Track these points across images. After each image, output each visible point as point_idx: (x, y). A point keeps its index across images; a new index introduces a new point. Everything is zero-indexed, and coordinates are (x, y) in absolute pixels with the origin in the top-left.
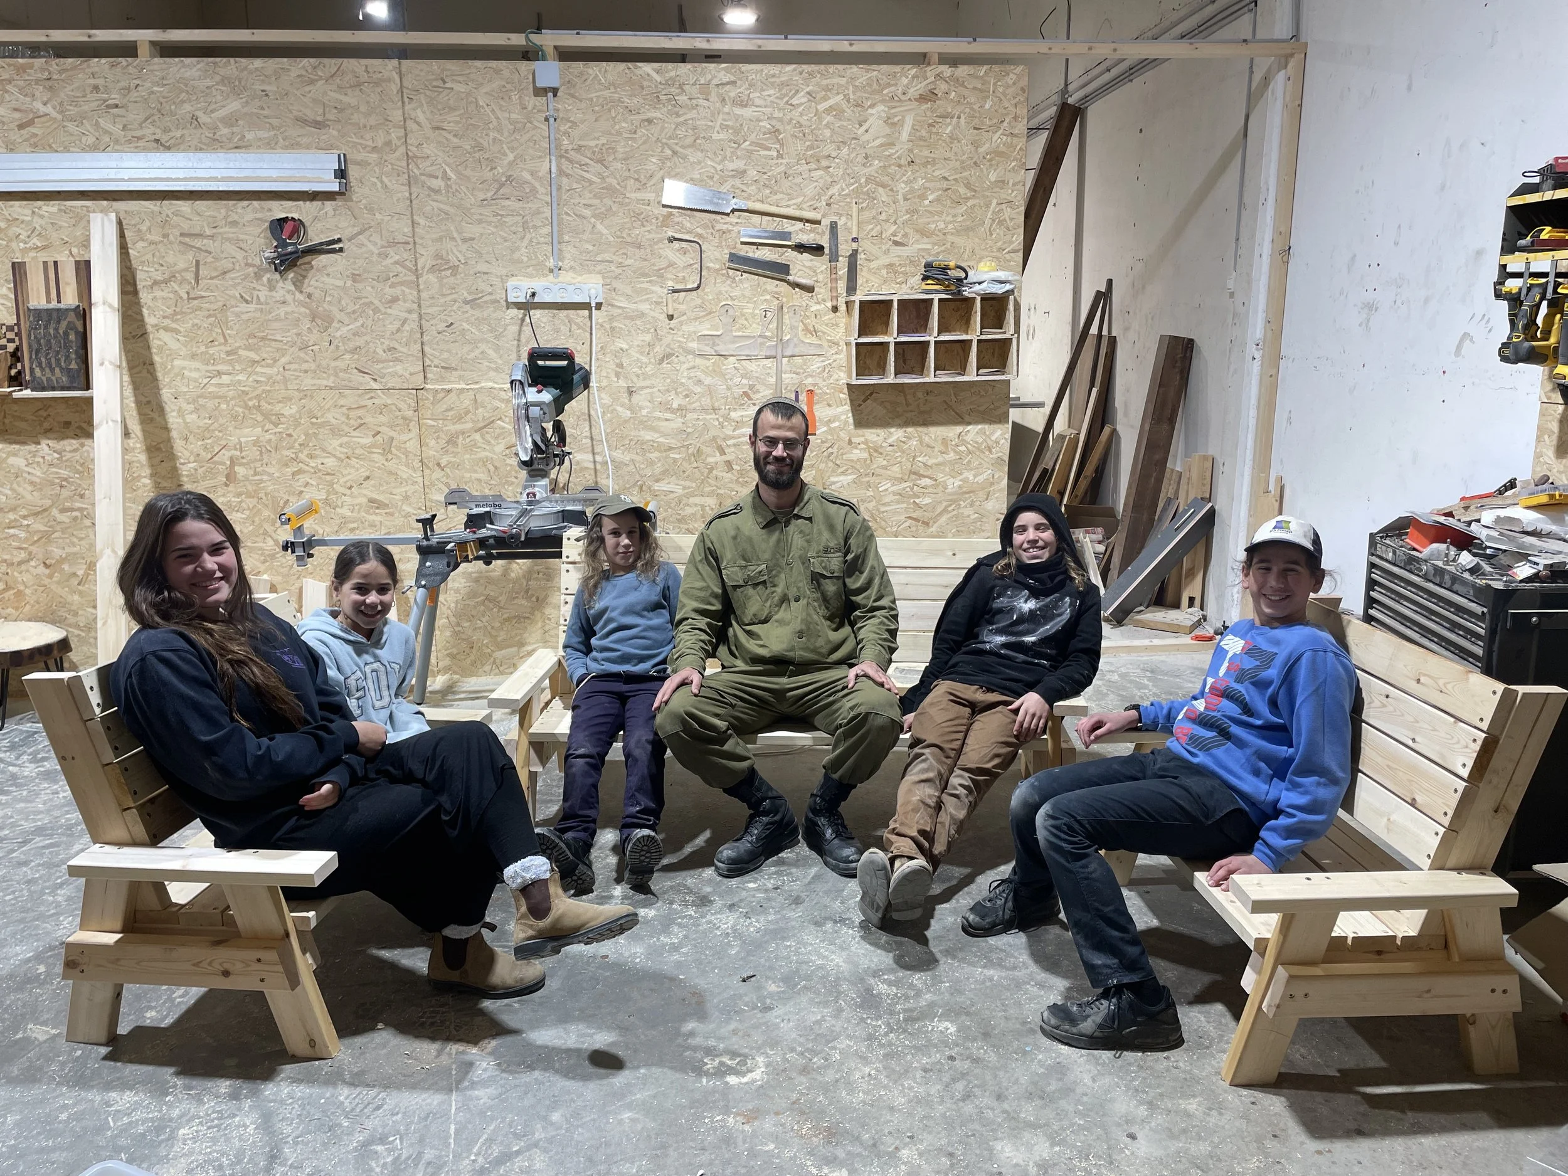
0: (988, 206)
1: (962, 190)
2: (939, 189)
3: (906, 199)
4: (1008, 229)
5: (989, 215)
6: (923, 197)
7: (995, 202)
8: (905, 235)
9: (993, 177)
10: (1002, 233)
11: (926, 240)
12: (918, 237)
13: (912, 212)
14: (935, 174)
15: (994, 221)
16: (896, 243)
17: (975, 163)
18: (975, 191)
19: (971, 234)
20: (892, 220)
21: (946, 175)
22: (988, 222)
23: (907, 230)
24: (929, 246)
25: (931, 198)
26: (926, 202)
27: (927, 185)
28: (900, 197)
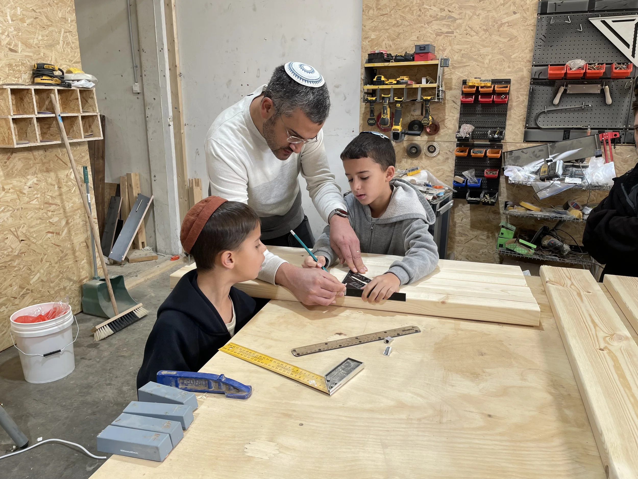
0: (60, 33)
1: (45, 20)
2: (31, 17)
3: (12, 21)
4: (72, 48)
5: (61, 39)
6: (22, 20)
7: (63, 30)
8: (16, 45)
9: (60, 15)
10: (69, 50)
11: (28, 50)
12: (24, 47)
13: (18, 29)
14: (28, 6)
15: (64, 42)
16: (11, 50)
17: (49, 4)
18: (52, 22)
19: (53, 48)
20: (6, 34)
21: (35, 8)
22: (61, 42)
23: (17, 42)
24: (31, 54)
25: (28, 21)
26: (25, 24)
27: (24, 12)
28: (9, 18)
